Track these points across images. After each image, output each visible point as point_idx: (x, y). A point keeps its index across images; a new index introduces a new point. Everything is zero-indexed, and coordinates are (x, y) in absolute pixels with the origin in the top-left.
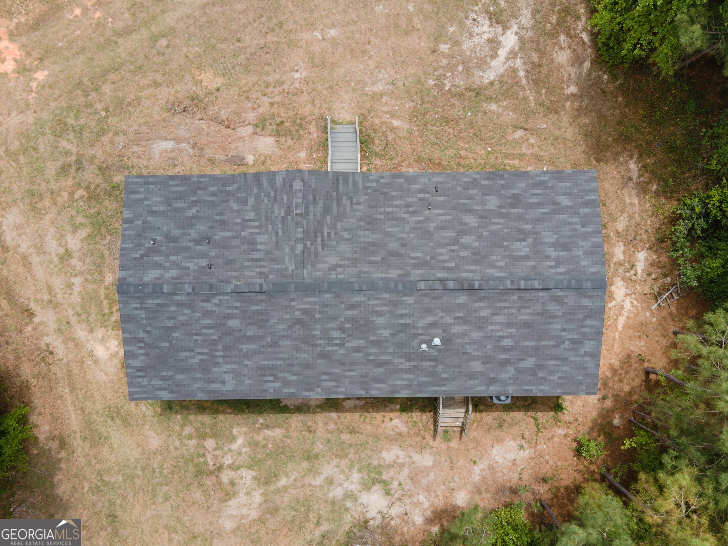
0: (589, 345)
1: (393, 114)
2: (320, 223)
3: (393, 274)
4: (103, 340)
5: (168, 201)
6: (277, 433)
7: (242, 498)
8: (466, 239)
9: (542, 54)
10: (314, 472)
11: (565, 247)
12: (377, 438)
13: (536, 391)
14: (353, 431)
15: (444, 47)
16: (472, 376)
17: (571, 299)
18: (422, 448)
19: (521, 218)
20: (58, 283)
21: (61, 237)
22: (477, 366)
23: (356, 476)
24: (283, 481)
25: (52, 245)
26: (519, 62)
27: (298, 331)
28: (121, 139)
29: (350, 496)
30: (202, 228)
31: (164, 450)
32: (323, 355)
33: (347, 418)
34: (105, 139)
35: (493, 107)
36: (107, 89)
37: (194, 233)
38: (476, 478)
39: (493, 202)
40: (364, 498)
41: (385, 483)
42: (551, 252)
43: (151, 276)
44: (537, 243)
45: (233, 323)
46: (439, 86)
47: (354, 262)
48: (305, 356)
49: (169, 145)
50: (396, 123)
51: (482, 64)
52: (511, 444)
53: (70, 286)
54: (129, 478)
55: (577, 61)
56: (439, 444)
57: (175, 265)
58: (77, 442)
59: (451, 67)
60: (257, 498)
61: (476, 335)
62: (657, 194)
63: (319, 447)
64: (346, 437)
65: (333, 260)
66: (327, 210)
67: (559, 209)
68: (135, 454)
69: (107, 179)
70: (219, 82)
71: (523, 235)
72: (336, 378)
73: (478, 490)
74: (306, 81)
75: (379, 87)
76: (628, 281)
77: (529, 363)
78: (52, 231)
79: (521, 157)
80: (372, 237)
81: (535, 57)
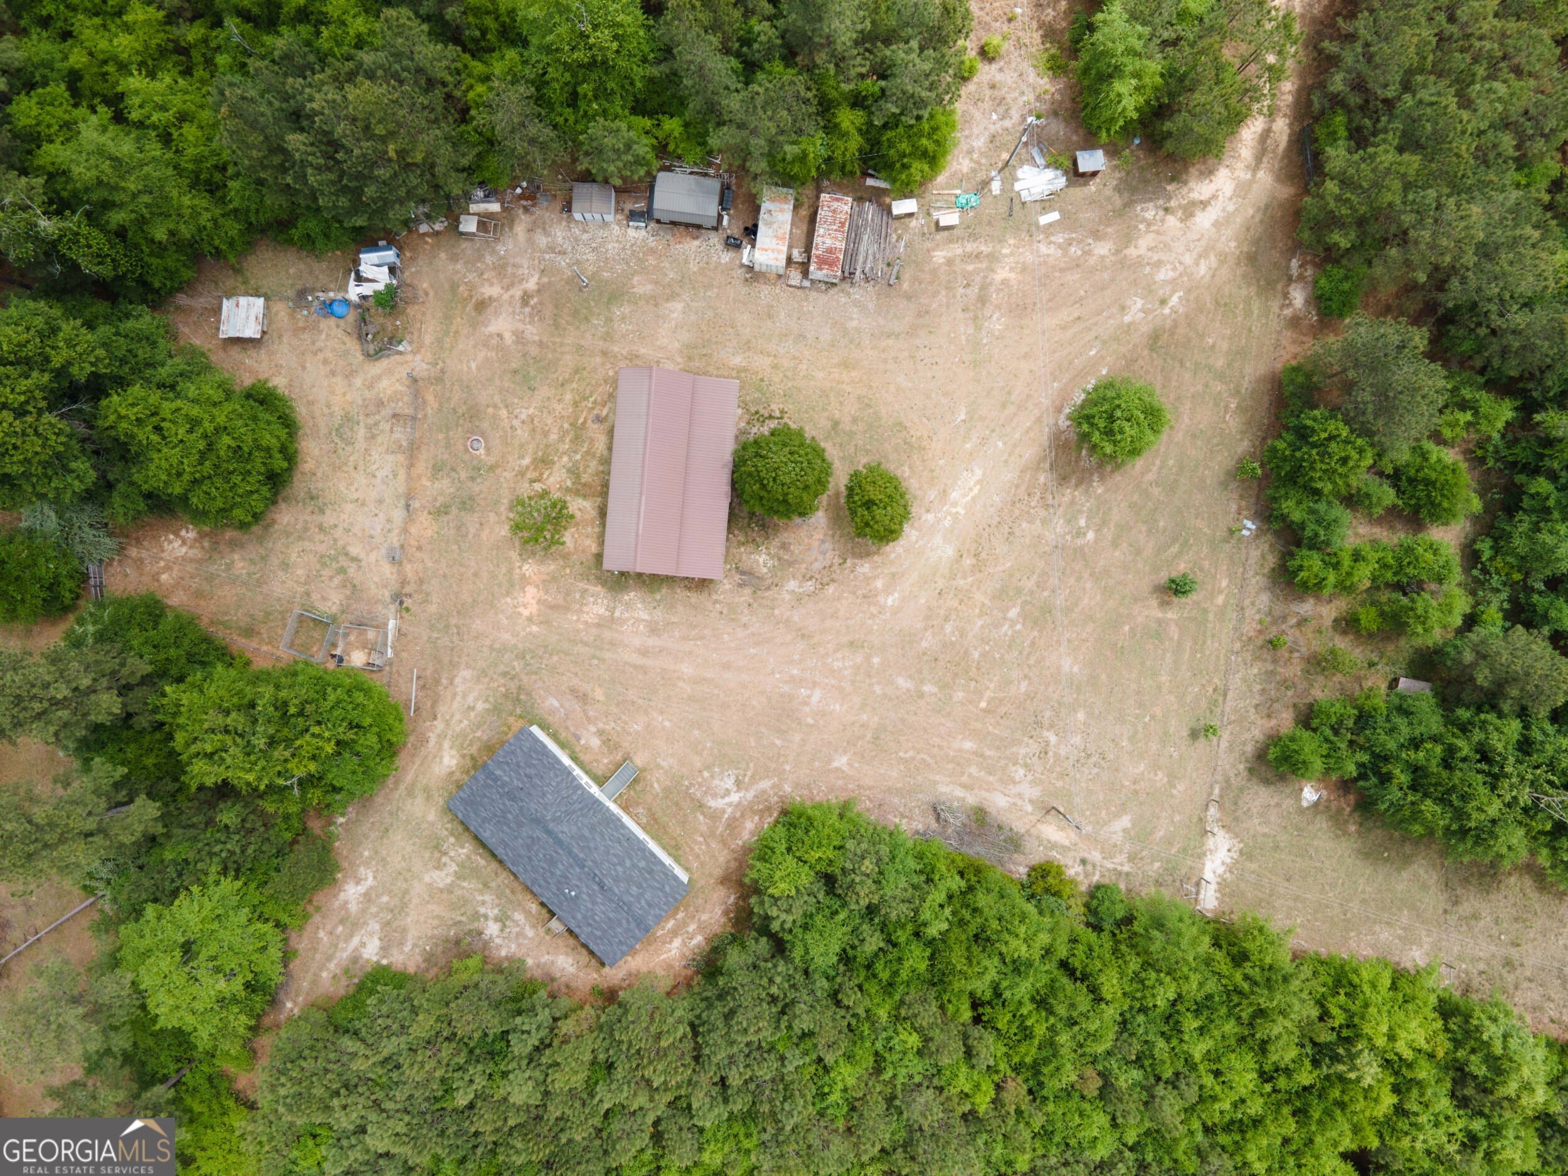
0: (624, 948)
1: (658, 781)
2: (574, 812)
3: (581, 855)
4: (452, 757)
5: (530, 749)
6: (482, 862)
7: (443, 874)
8: (620, 869)
9: (742, 816)
10: (481, 893)
11: (650, 905)
12: (519, 905)
13: (592, 946)
14: (513, 892)
15: (706, 774)
16: (574, 918)
17: (633, 925)
18: (534, 926)
19: (646, 880)
20: (458, 717)
21: (476, 699)
22: (579, 916)
23: (496, 911)
24: (465, 884)
25: (470, 699)
26: (729, 810)
27: (529, 841)
28: (540, 684)
29: (486, 917)
30: (533, 772)
31: (432, 824)
32: (530, 858)
33: (516, 884)
34: (534, 677)
35: (701, 818)
36: (555, 658)
37: (528, 771)
38: (543, 960)
39: (642, 864)
40: (491, 923)
41: (504, 926)
42: (643, 902)
43: (498, 772)
44: (642, 894)
45: (510, 816)
46: (688, 788)
47: (572, 837)
48: (522, 852)
49: (556, 704)
50: (656, 785)
51: (715, 796)
52: (570, 961)
53: (461, 721)
54: (408, 822)
55: (752, 834)
56: (542, 931)
57: (510, 777)
58: (402, 787)
59: (700, 785)
60: (449, 880)
61: (589, 905)
62: (730, 920)
63: (493, 885)
64: (508, 891)
65: (566, 829)
66: (581, 809)
67: (662, 890)
68: (419, 814)
69: (518, 694)
70: (602, 698)
71: (640, 886)
72: (526, 871)
73: (538, 966)
74: (637, 732)
75: (663, 764)
76: (684, 943)
77: (598, 933)
78: (476, 694)
79: (692, 849)
80: (587, 834)
81: (738, 814)
